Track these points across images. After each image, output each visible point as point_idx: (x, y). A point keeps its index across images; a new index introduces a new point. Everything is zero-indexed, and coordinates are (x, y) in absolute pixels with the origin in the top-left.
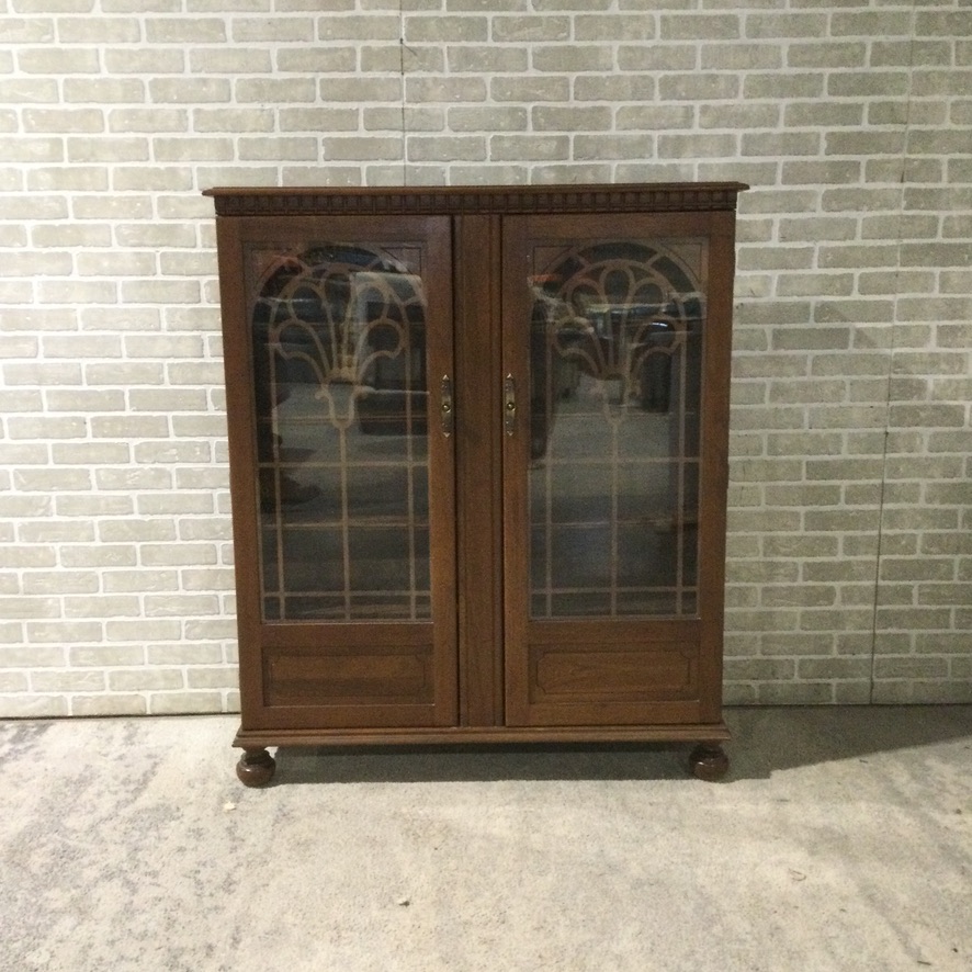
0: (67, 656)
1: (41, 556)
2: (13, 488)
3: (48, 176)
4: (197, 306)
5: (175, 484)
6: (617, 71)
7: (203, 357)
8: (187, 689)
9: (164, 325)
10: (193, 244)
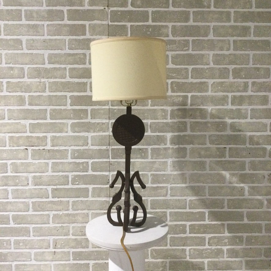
4: (6, 174)
6: (212, 65)
7: (8, 199)
10: (4, 145)
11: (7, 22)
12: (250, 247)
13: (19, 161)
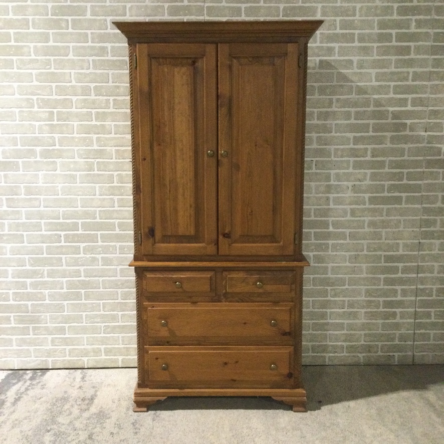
0: (49, 341)
1: (39, 296)
2: (27, 265)
3: (47, 127)
4: (112, 185)
5: (100, 263)
7: (114, 207)
8: (103, 357)
9: (98, 193)
10: (111, 158)
11: (113, 44)
12: (335, 253)
13: (124, 173)
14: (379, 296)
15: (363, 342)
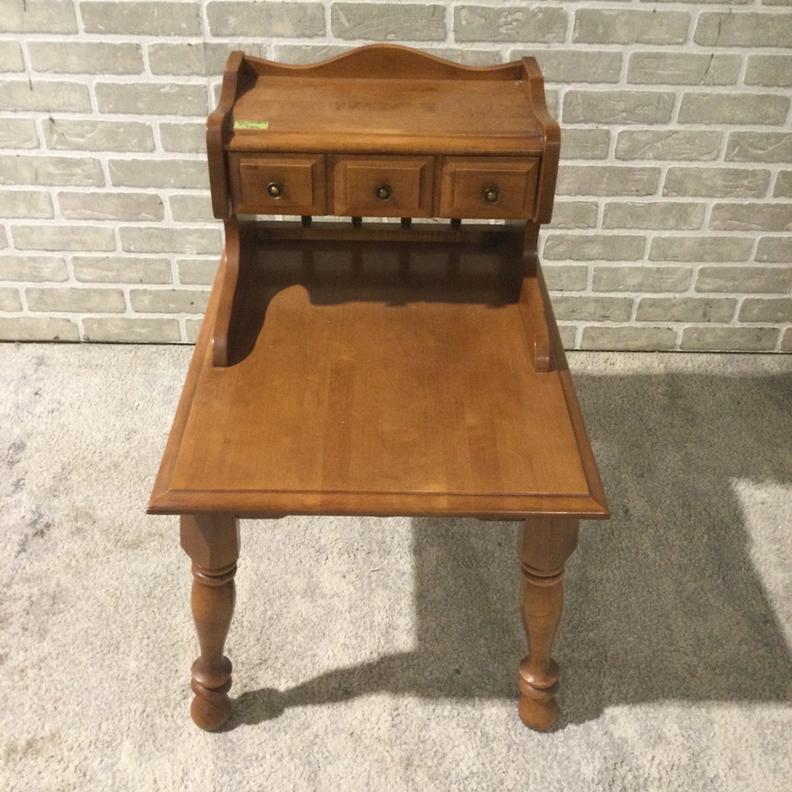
14: (770, 159)
15: (692, 294)
